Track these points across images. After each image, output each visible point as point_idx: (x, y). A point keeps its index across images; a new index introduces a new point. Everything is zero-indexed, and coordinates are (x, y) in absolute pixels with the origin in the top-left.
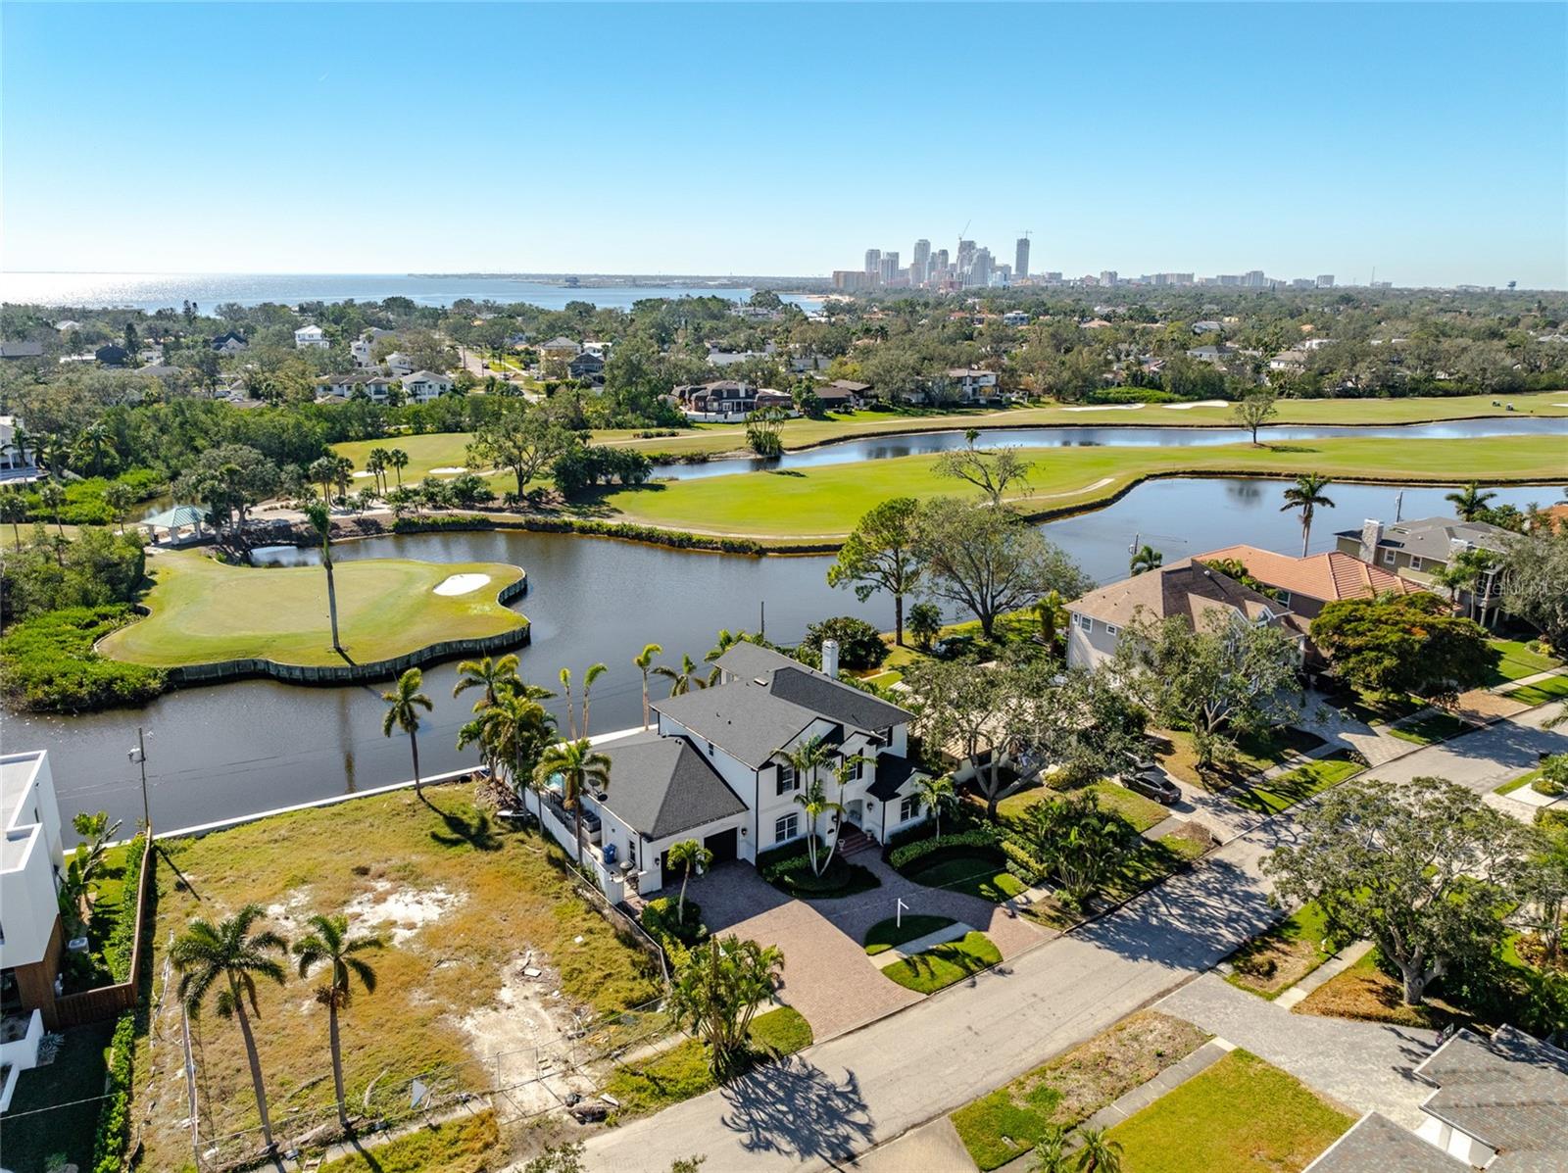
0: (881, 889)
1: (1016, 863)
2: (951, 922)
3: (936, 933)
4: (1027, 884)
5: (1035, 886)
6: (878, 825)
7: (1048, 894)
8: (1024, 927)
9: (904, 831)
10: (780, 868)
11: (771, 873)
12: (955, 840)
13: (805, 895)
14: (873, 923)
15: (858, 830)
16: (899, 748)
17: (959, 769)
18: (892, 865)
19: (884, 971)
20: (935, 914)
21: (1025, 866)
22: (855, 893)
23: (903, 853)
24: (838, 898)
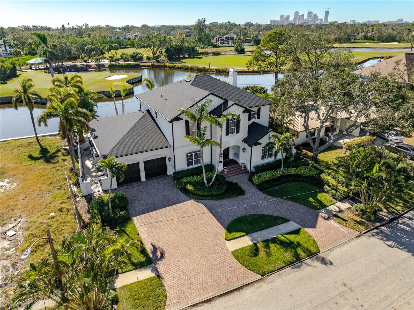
0: (244, 196)
1: (329, 186)
2: (285, 221)
3: (275, 228)
4: (336, 199)
5: (340, 201)
6: (247, 160)
7: (350, 206)
8: (334, 228)
9: (263, 165)
10: (185, 180)
11: (180, 183)
12: (292, 171)
13: (197, 197)
14: (234, 218)
15: (237, 163)
16: (264, 121)
17: (297, 137)
18: (253, 183)
19: (234, 253)
20: (276, 214)
21: (334, 188)
22: (228, 198)
23: (260, 177)
24: (216, 200)
